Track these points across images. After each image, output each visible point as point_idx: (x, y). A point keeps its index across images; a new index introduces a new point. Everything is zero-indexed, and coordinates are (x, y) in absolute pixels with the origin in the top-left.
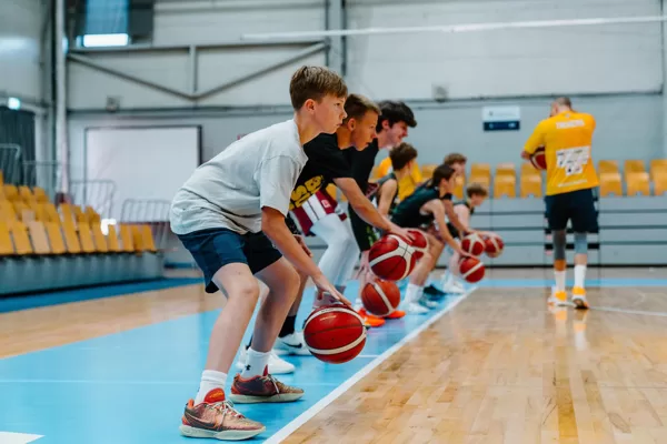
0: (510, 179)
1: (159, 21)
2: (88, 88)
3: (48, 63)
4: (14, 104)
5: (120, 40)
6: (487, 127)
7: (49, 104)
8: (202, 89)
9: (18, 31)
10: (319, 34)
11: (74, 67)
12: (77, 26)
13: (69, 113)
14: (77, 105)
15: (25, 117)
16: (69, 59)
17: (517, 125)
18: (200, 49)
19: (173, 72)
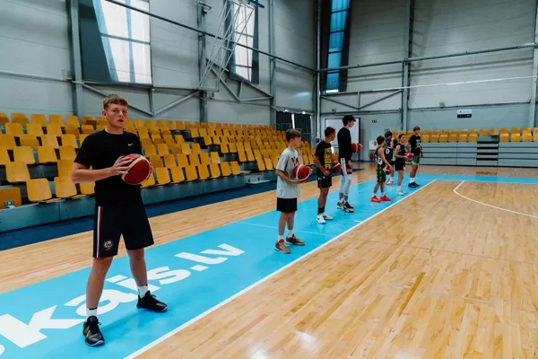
0: (466, 135)
1: (348, 84)
2: (327, 106)
3: (314, 99)
4: (304, 113)
5: (337, 91)
6: (459, 116)
7: (314, 112)
8: (361, 105)
9: (306, 90)
10: (400, 88)
11: (323, 100)
12: (324, 87)
13: (321, 114)
14: (323, 111)
15: (307, 116)
16: (321, 98)
17: (470, 116)
18: (361, 93)
19: (352, 101)
